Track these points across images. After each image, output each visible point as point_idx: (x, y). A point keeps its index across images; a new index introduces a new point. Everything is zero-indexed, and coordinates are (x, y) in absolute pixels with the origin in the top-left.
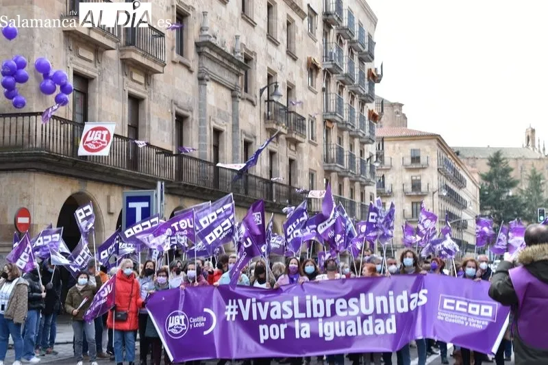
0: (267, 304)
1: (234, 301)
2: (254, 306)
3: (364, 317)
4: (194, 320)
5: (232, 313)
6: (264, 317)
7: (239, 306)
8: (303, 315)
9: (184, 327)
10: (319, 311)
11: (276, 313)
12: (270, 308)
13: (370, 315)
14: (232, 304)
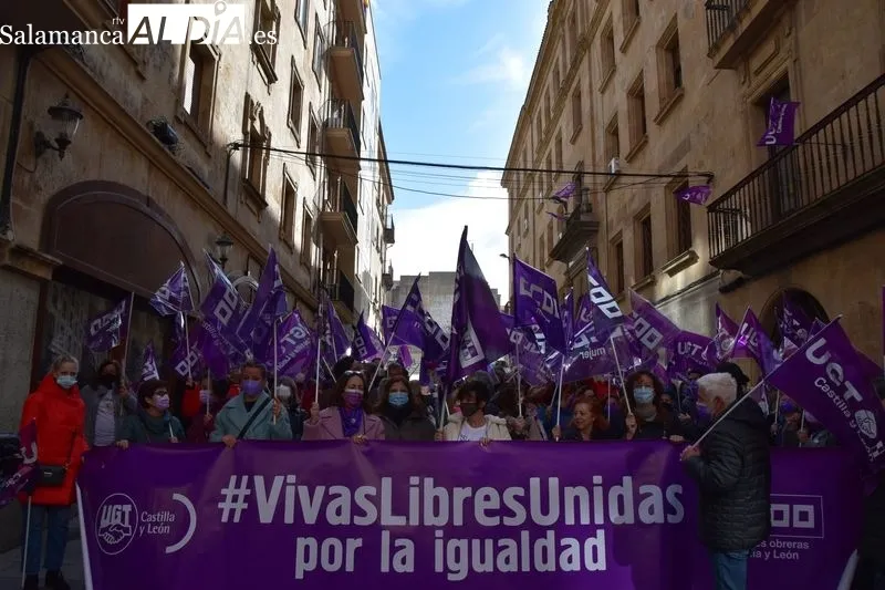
0: (320, 491)
1: (245, 479)
2: (290, 491)
3: (538, 532)
4: (152, 518)
5: (234, 506)
6: (310, 517)
7: (253, 493)
8: (400, 521)
9: (126, 530)
10: (436, 513)
11: (339, 512)
12: (328, 498)
13: (549, 528)
14: (238, 486)
